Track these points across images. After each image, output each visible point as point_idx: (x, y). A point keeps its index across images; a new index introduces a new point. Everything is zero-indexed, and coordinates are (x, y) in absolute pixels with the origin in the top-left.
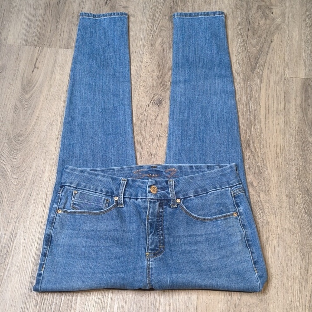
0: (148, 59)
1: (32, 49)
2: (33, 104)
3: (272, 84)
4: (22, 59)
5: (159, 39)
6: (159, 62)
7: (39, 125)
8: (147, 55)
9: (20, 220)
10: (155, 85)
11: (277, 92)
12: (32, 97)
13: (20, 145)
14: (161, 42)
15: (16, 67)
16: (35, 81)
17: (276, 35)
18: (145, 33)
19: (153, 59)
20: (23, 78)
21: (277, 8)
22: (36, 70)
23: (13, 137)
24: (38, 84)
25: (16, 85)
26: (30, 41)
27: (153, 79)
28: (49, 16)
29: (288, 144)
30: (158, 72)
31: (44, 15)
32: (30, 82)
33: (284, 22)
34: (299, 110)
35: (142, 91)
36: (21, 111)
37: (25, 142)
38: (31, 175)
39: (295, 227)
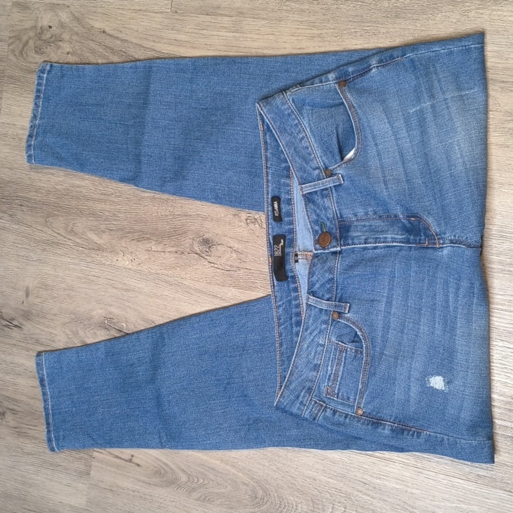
0: (125, 258)
1: (97, 464)
2: (198, 469)
3: (182, 37)
4: (114, 482)
5: (90, 236)
6: (133, 240)
7: (237, 461)
8: (119, 259)
9: (409, 506)
10: (174, 249)
11: (199, 28)
12: (185, 469)
13: (272, 495)
14: (95, 233)
15: (130, 494)
16: (155, 462)
17: (91, 22)
18: (77, 261)
19: (126, 249)
20: (149, 484)
21: (41, 18)
22: (134, 460)
23: (256, 508)
24: (160, 458)
25: (162, 497)
26: (83, 468)
27: (164, 252)
28: (38, 430)
29: (297, 14)
30: (151, 242)
31: (36, 438)
32: (157, 472)
33: (68, 7)
35: (184, 272)
36: (211, 490)
37: (267, 486)
38: (329, 480)
39: (452, 12)
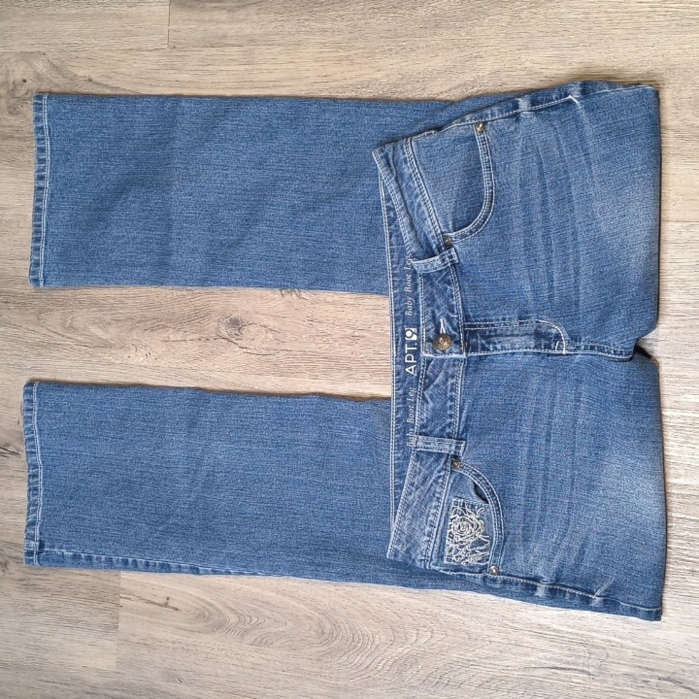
0: (139, 354)
1: (125, 614)
2: (250, 605)
3: (184, 77)
4: (149, 634)
5: (93, 331)
6: (146, 330)
7: (296, 590)
8: (130, 356)
9: (509, 620)
10: (197, 336)
11: (204, 64)
12: (233, 607)
13: (342, 628)
14: (100, 327)
15: (169, 647)
16: (197, 603)
17: (74, 70)
18: (80, 364)
19: (139, 342)
20: (192, 631)
21: (13, 71)
22: (171, 603)
23: (325, 646)
24: (204, 597)
25: (209, 645)
26: (108, 620)
27: (184, 340)
28: (49, 580)
29: (318, 35)
30: (168, 330)
31: (47, 591)
32: (199, 615)
33: (44, 54)
34: (241, 14)
35: (212, 363)
36: (267, 630)
37: (336, 617)
38: (410, 600)
39: (501, 14)
